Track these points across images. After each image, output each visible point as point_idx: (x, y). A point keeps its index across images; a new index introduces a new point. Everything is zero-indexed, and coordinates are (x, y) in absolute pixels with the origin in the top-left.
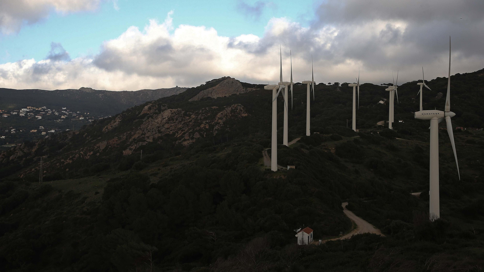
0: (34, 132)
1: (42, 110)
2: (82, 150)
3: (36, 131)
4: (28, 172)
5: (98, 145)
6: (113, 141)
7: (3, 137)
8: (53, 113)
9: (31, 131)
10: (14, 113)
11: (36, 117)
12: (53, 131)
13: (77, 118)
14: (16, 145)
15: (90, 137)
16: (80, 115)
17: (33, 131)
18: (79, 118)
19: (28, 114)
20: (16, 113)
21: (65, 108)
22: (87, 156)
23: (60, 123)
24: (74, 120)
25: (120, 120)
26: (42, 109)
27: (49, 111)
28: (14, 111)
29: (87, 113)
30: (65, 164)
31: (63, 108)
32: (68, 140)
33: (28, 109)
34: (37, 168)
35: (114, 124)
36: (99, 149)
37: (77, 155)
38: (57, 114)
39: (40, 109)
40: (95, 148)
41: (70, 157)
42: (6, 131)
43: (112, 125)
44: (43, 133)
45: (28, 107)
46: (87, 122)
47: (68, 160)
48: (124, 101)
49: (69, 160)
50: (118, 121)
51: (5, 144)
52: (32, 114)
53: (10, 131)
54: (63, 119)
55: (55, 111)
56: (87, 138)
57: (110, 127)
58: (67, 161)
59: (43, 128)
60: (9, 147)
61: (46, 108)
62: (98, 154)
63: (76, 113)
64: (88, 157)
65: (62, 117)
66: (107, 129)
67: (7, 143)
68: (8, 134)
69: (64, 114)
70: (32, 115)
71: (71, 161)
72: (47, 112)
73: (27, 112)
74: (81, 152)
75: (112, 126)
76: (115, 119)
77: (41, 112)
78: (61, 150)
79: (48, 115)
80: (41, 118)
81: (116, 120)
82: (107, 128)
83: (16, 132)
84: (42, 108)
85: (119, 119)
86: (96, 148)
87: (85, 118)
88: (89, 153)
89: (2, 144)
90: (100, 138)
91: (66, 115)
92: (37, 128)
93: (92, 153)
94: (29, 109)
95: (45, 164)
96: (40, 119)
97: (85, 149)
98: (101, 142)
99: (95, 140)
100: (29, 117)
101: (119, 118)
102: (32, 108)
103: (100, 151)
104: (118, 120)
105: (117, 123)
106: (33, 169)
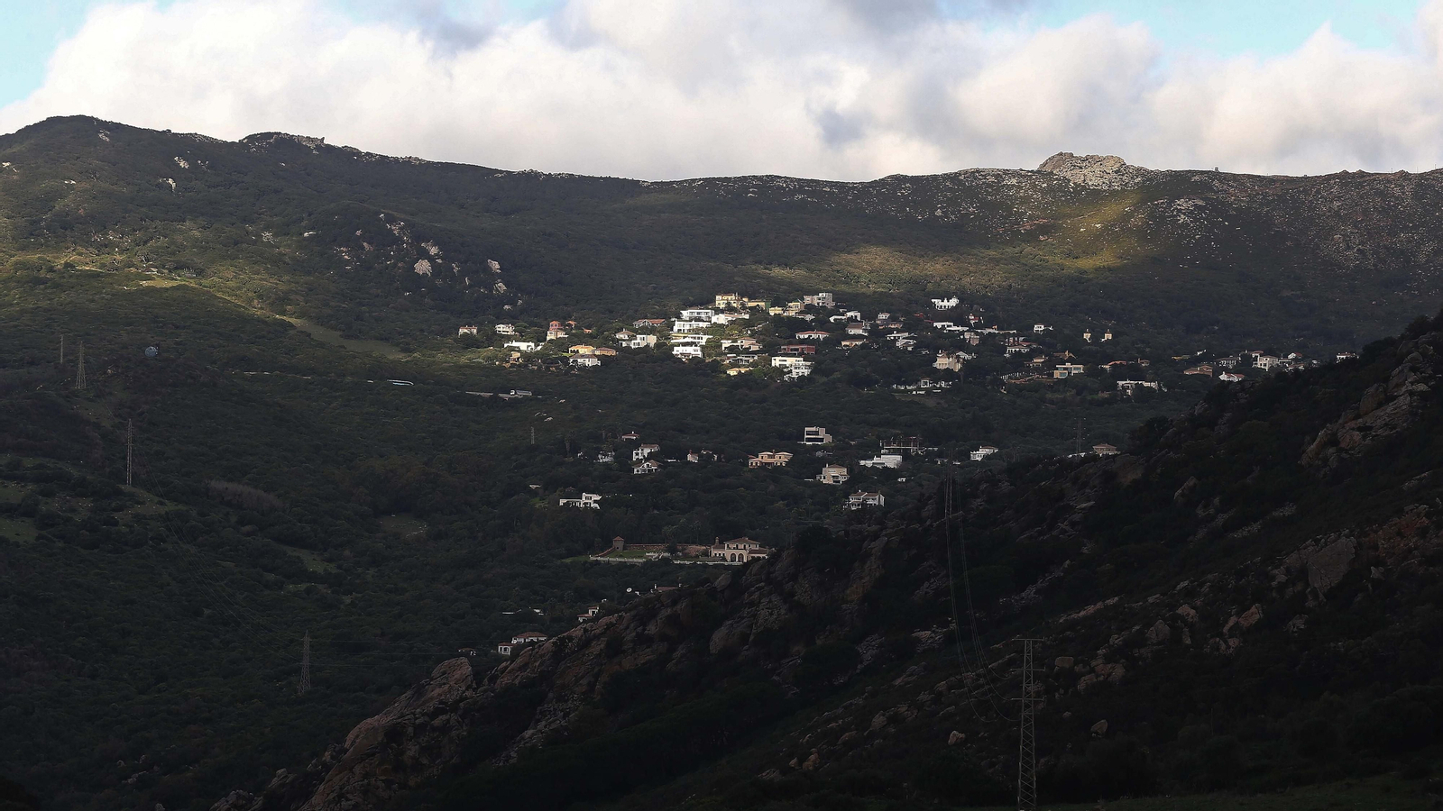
0: (777, 469)
1: (809, 317)
2: (1189, 594)
3: (782, 458)
4: (846, 736)
5: (1292, 560)
6: (1399, 534)
7: (590, 500)
8: (877, 334)
9: (754, 462)
10: (642, 341)
11: (776, 362)
12: (891, 461)
13: (1038, 370)
14: (672, 550)
15: (1217, 501)
16: (1050, 347)
17: (764, 457)
18: (1050, 366)
19: (726, 344)
20: (652, 340)
21: (954, 302)
22: (1221, 635)
23: (931, 403)
24: (1017, 379)
25: (1422, 387)
26: (809, 309)
27: (851, 319)
28: (639, 324)
29: (1097, 336)
30: (1081, 686)
31: (938, 302)
32: (1073, 524)
33: (722, 311)
34: (903, 709)
35: (1380, 412)
36: (1299, 587)
37: (1160, 629)
38: (902, 340)
39: (794, 309)
40: (1273, 578)
41: (1116, 640)
42: (603, 459)
43: (1368, 420)
44: (832, 474)
45: (720, 301)
46: (1106, 395)
47: (1098, 663)
48: (1349, 248)
49: (1108, 659)
50: (1411, 393)
51: (606, 545)
52: (746, 343)
53: (624, 462)
54: (948, 374)
55: (893, 319)
56: (1200, 512)
57: (1357, 435)
58: (1092, 670)
59: (828, 439)
60: (633, 566)
61: (831, 305)
62: (1299, 623)
63: (1025, 330)
64: (1233, 642)
65: (942, 362)
66: (1332, 450)
67: (618, 542)
68: (616, 480)
69: (953, 344)
70: (747, 351)
71: (1118, 672)
72: (841, 327)
73: (716, 329)
74: (1185, 610)
75: (1364, 429)
76: (1386, 380)
77: (804, 330)
78: (1030, 592)
79: (853, 350)
80: (806, 372)
81: (1398, 386)
82: (1333, 441)
83: (664, 466)
84: (808, 300)
85: (1412, 377)
86: (1282, 578)
87: (1093, 372)
88: (1239, 614)
89: (591, 548)
90: (1288, 510)
91: (964, 345)
92: (788, 439)
93: (1254, 614)
94: (729, 309)
95: (949, 689)
96: (802, 378)
97: (1205, 589)
98: (1317, 541)
99: (1256, 527)
100: (733, 366)
101: (1413, 369)
102: (744, 307)
103: (1310, 603)
104: (1409, 387)
105: (1403, 402)
106: (878, 720)
